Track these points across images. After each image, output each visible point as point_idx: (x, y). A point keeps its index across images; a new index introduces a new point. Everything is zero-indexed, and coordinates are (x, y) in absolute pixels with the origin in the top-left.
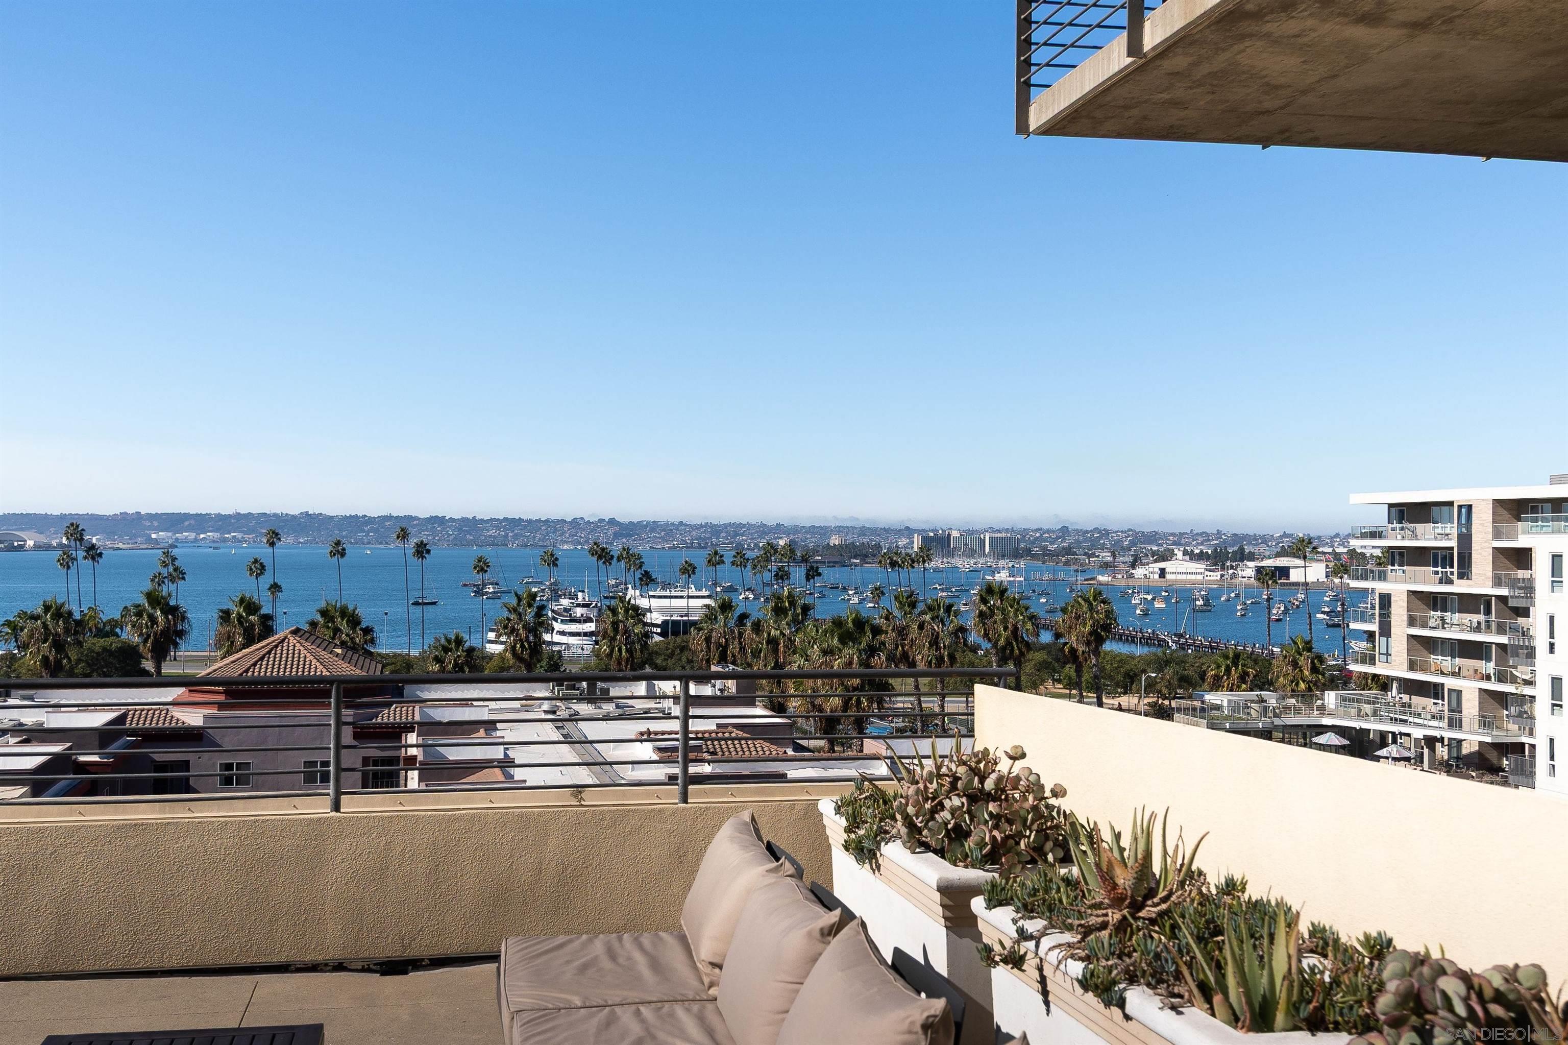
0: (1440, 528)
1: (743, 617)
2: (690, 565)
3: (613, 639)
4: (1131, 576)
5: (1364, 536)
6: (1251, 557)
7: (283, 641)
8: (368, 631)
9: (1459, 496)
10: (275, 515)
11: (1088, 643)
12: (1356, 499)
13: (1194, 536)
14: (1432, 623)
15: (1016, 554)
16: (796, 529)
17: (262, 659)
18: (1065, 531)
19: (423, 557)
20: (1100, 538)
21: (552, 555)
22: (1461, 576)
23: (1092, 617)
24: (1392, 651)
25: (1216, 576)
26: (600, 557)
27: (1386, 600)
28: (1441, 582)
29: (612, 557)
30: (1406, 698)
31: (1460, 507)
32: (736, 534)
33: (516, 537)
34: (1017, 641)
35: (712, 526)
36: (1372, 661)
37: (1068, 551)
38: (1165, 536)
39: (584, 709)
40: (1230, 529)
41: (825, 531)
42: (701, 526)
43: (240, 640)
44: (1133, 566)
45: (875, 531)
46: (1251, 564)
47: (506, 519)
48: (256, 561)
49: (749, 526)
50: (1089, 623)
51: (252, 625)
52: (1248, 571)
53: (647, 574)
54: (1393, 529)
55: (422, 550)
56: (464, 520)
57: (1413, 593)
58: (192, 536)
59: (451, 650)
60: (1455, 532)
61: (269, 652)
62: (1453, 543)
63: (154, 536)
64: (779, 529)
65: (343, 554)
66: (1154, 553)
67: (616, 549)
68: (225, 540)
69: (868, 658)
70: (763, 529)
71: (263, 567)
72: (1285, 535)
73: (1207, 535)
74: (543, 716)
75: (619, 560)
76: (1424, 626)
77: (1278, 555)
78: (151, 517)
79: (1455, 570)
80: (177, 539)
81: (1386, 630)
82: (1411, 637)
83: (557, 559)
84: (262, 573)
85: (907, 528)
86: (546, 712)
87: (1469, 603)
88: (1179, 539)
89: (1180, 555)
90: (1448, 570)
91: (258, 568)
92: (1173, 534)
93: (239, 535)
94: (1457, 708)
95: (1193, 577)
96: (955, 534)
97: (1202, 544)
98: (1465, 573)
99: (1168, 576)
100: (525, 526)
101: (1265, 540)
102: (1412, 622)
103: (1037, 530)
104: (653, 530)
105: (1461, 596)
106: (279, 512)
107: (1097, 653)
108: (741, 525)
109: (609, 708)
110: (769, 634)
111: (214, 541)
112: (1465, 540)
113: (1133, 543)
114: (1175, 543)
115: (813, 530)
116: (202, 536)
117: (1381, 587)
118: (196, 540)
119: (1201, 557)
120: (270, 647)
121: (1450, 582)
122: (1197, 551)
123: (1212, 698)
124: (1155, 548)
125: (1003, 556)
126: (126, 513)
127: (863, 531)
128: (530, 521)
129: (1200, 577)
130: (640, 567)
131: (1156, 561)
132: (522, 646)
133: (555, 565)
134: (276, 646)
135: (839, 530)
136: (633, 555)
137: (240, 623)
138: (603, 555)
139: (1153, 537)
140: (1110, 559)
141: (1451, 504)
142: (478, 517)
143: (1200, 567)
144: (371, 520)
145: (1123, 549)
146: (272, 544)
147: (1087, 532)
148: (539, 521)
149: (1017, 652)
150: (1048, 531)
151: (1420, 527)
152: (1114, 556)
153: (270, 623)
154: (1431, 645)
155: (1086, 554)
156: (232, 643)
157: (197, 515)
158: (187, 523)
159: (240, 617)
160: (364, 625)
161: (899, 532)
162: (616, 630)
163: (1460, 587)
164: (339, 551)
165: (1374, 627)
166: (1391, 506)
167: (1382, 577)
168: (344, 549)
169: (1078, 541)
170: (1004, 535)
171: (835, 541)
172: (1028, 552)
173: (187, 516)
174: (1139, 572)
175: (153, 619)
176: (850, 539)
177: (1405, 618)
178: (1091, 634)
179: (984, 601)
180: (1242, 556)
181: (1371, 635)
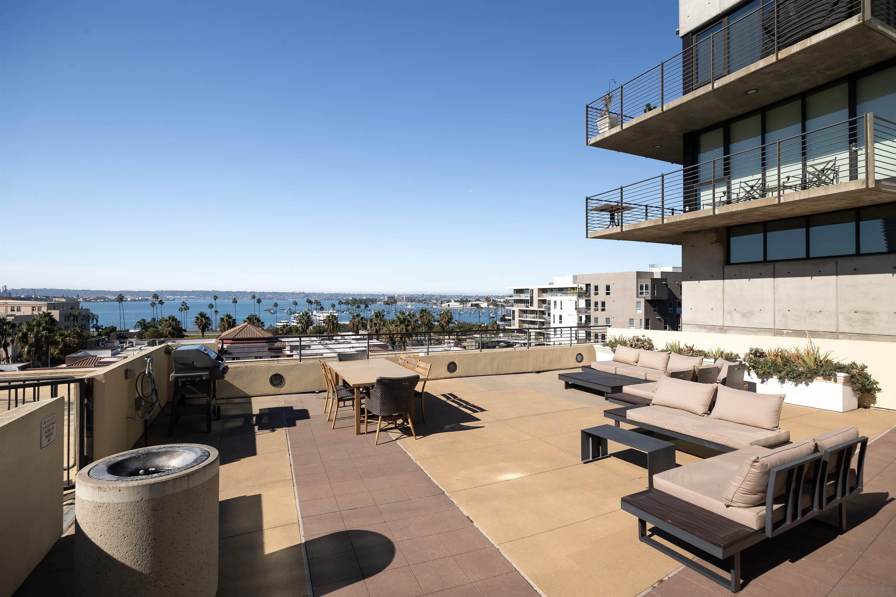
0: (526, 295)
1: (362, 318)
2: (334, 305)
3: (329, 324)
4: (441, 306)
5: (508, 297)
6: (469, 301)
7: (246, 326)
8: (262, 323)
9: (530, 288)
10: (204, 291)
11: (446, 323)
12: (507, 288)
13: (455, 296)
14: (524, 317)
15: (412, 301)
16: (354, 295)
17: (241, 331)
18: (423, 295)
19: (259, 303)
20: (432, 297)
21: (296, 302)
22: (531, 306)
23: (447, 317)
24: (515, 323)
25: (462, 306)
26: (309, 303)
27: (514, 312)
28: (526, 307)
29: (313, 302)
30: (518, 334)
31: (530, 290)
32: (337, 296)
33: (276, 297)
34: (429, 323)
35: (331, 294)
36: (511, 326)
37: (425, 300)
38: (448, 296)
39: (327, 342)
40: (463, 295)
41: (361, 295)
42: (328, 294)
43: (227, 326)
44: (442, 304)
45: (375, 295)
46: (470, 303)
47: (273, 292)
48: (211, 304)
49: (341, 294)
50: (447, 318)
51: (230, 322)
52: (469, 304)
53: (322, 307)
54: (515, 295)
55: (259, 301)
56: (261, 292)
57: (520, 310)
58: (179, 297)
59: (285, 328)
60: (529, 296)
61: (243, 329)
62: (529, 298)
63: (167, 297)
64: (349, 295)
65: (236, 302)
66: (446, 301)
67: (313, 300)
68: (189, 298)
69: (407, 327)
70: (345, 295)
71: (213, 306)
72: (476, 296)
73: (458, 296)
74: (318, 344)
75: (314, 303)
76: (522, 317)
77: (476, 301)
78: (166, 292)
79: (529, 304)
80: (175, 298)
81: (514, 319)
82: (520, 320)
83: (297, 303)
84: (212, 308)
85: (383, 294)
86: (318, 343)
87: (532, 312)
88: (451, 297)
89: (453, 301)
90: (528, 304)
91: (211, 306)
92: (450, 296)
93: (194, 297)
94: (530, 336)
95: (456, 306)
96: (396, 296)
97: (457, 298)
98: (532, 305)
99: (450, 306)
100: (279, 294)
101: (472, 297)
102: (520, 317)
103: (417, 295)
104: (314, 295)
105: (531, 310)
106: (206, 290)
107: (448, 325)
108: (339, 294)
109: (334, 341)
110: (374, 322)
111: (186, 299)
112: (532, 298)
113: (440, 298)
114: (450, 298)
115: (358, 295)
116: (182, 297)
117: (512, 308)
118: (180, 298)
119: (457, 301)
120: (243, 328)
121: (528, 307)
122: (456, 300)
123: (475, 336)
124: (446, 299)
125: (409, 302)
126: (158, 291)
127: (371, 295)
128: (280, 293)
129: (458, 306)
130: (320, 305)
131: (447, 302)
132: (304, 326)
133: (297, 305)
134: (245, 327)
135: (365, 295)
136: (318, 302)
137: (227, 321)
138: (310, 302)
139: (445, 297)
140: (435, 302)
141: (529, 289)
142: (265, 292)
143: (458, 304)
144: (234, 292)
145: (438, 299)
146: (215, 300)
147: (429, 295)
148: (282, 293)
149: (430, 325)
150: (419, 295)
151: (521, 295)
152: (437, 301)
153: (235, 321)
154: (524, 322)
155: (429, 301)
156: (225, 327)
157: (181, 291)
158: (177, 293)
159: (227, 320)
160: (261, 322)
161: (381, 295)
162: (329, 322)
163: (531, 308)
164: (235, 301)
165: (511, 318)
166: (514, 290)
167: (513, 306)
168: (237, 301)
169: (426, 298)
170: (408, 296)
171: (364, 298)
172: (415, 300)
173: (177, 291)
174: (443, 305)
175: (202, 321)
176: (368, 297)
177: (518, 316)
178: (447, 321)
179: (421, 313)
180: (467, 301)
181: (510, 320)
